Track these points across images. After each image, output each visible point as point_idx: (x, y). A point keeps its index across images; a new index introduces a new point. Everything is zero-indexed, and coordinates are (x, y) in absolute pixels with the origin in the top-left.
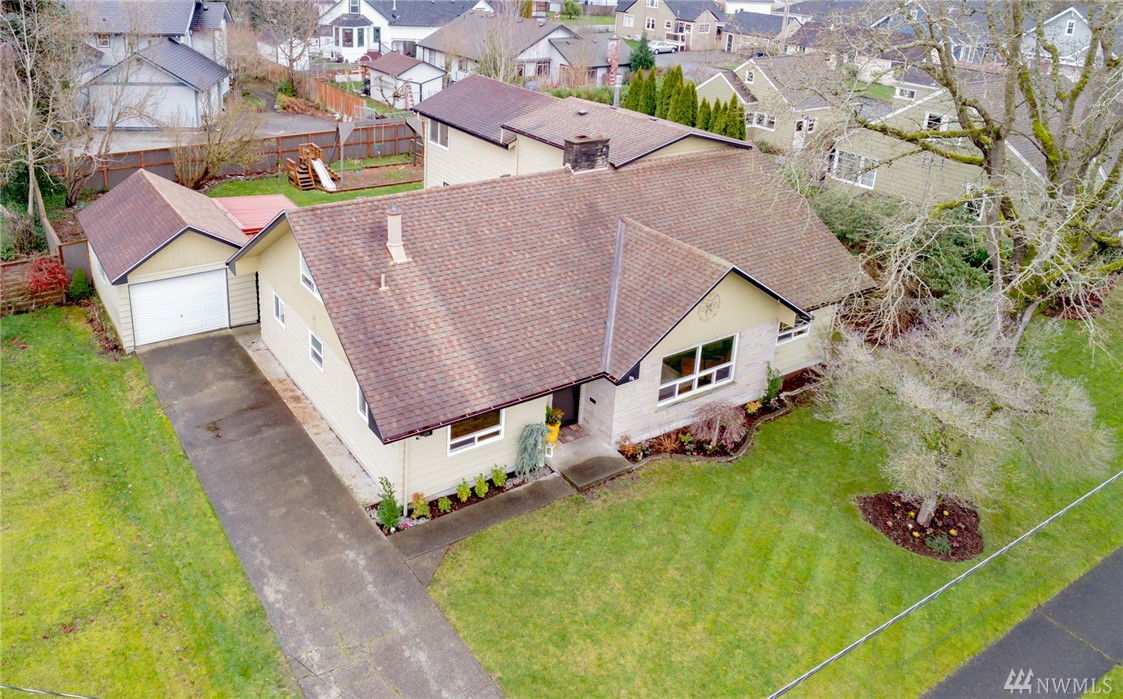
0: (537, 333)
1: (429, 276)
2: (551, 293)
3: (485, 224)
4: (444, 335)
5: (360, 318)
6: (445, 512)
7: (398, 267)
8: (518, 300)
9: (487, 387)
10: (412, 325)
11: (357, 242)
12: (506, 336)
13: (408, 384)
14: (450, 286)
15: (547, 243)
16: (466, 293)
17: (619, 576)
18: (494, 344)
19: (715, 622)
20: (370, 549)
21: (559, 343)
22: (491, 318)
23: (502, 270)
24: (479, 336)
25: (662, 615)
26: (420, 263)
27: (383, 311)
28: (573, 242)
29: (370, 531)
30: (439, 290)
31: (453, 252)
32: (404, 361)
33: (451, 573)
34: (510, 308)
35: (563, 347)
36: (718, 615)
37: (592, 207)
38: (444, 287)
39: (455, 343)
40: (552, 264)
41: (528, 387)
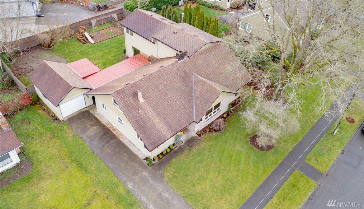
0: (177, 114)
1: (150, 104)
2: (179, 102)
3: (160, 84)
4: (157, 121)
5: (137, 121)
6: (161, 158)
7: (142, 104)
8: (172, 106)
9: (169, 132)
10: (149, 120)
11: (131, 99)
12: (171, 117)
13: (152, 136)
14: (155, 106)
15: (176, 87)
16: (160, 107)
17: (202, 168)
18: (169, 120)
19: (223, 175)
20: (147, 171)
21: (183, 116)
22: (167, 113)
23: (167, 98)
24: (165, 119)
25: (212, 176)
26: (147, 101)
27: (142, 117)
28: (182, 85)
29: (146, 166)
30: (153, 108)
31: (154, 96)
32: (150, 130)
33: (167, 174)
34: (170, 109)
35: (184, 117)
36: (223, 174)
37: (185, 72)
38: (154, 107)
39: (160, 122)
40: (178, 93)
41: (178, 129)
